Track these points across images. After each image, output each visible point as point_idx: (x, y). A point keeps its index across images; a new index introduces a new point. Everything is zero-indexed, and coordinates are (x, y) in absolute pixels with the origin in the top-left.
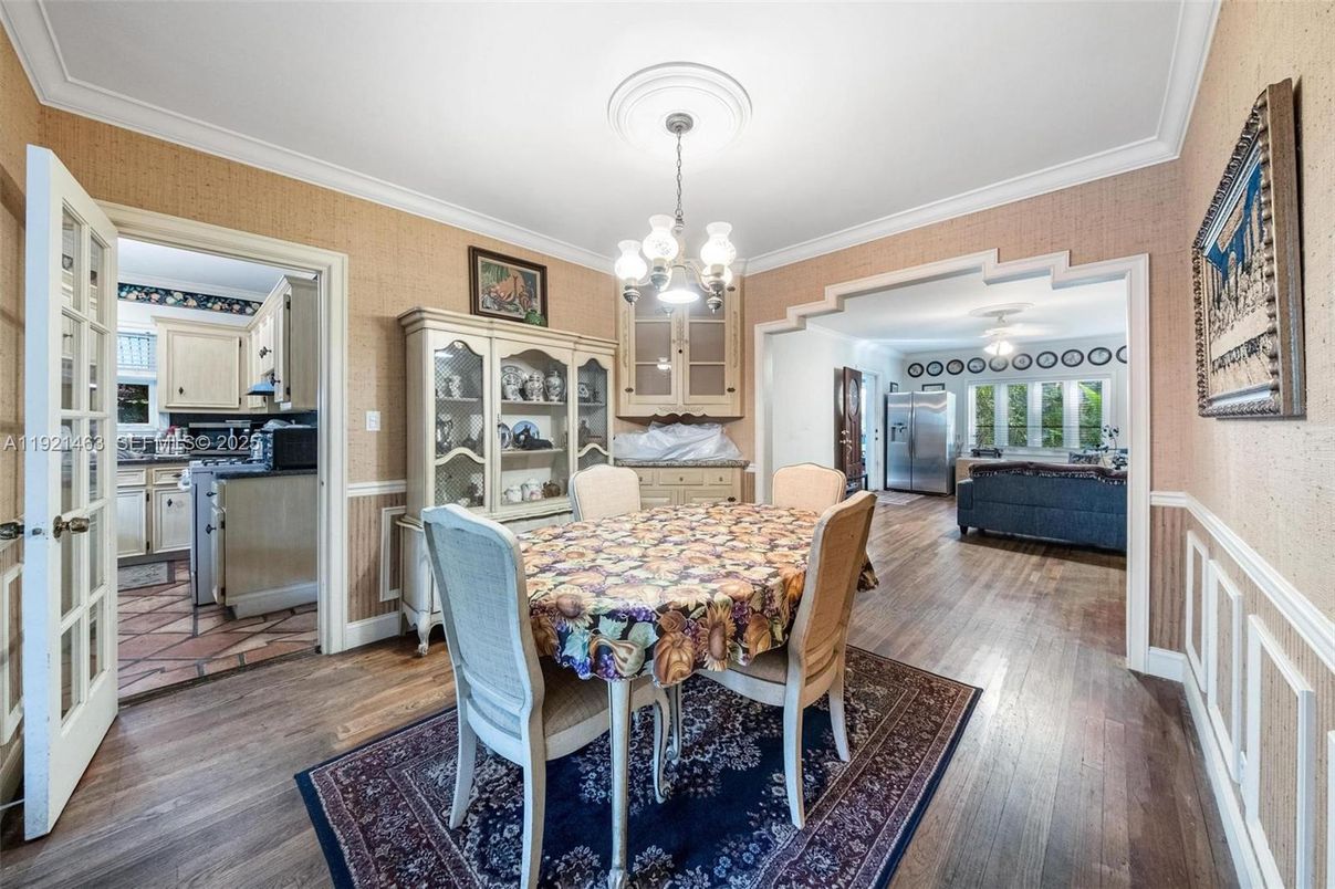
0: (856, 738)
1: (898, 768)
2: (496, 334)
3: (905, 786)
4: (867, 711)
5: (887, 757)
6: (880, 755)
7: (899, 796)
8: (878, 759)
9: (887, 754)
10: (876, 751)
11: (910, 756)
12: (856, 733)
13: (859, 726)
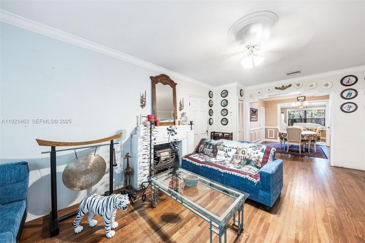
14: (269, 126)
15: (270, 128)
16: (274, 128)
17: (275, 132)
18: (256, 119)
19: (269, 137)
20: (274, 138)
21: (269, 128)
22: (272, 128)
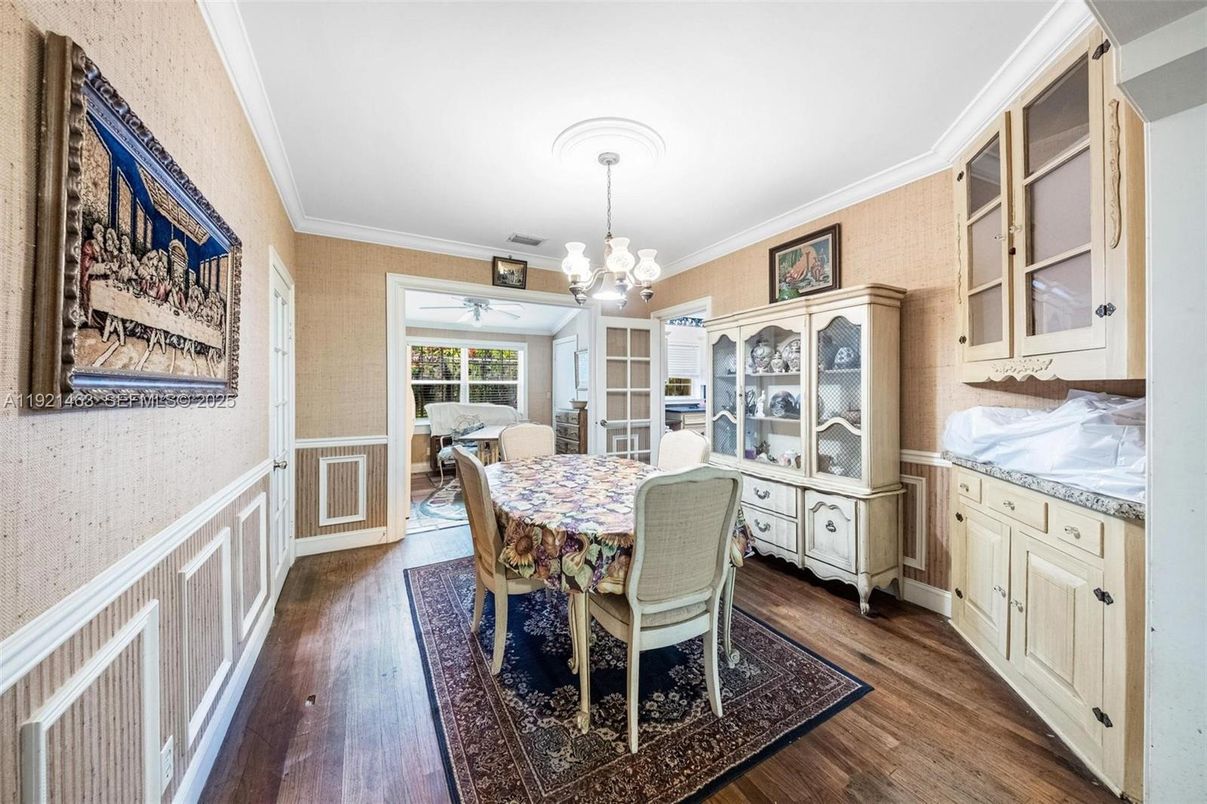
0: (509, 693)
1: (464, 699)
2: (741, 323)
3: (449, 692)
4: (535, 723)
5: (478, 699)
6: (483, 697)
7: (447, 683)
8: (481, 693)
9: (480, 702)
10: (488, 697)
11: (467, 716)
12: (514, 696)
13: (521, 704)
14: (331, 435)
15: (335, 451)
16: (364, 449)
17: (370, 473)
18: (220, 371)
19: (324, 521)
20: (361, 516)
21: (325, 452)
22: (353, 450)
